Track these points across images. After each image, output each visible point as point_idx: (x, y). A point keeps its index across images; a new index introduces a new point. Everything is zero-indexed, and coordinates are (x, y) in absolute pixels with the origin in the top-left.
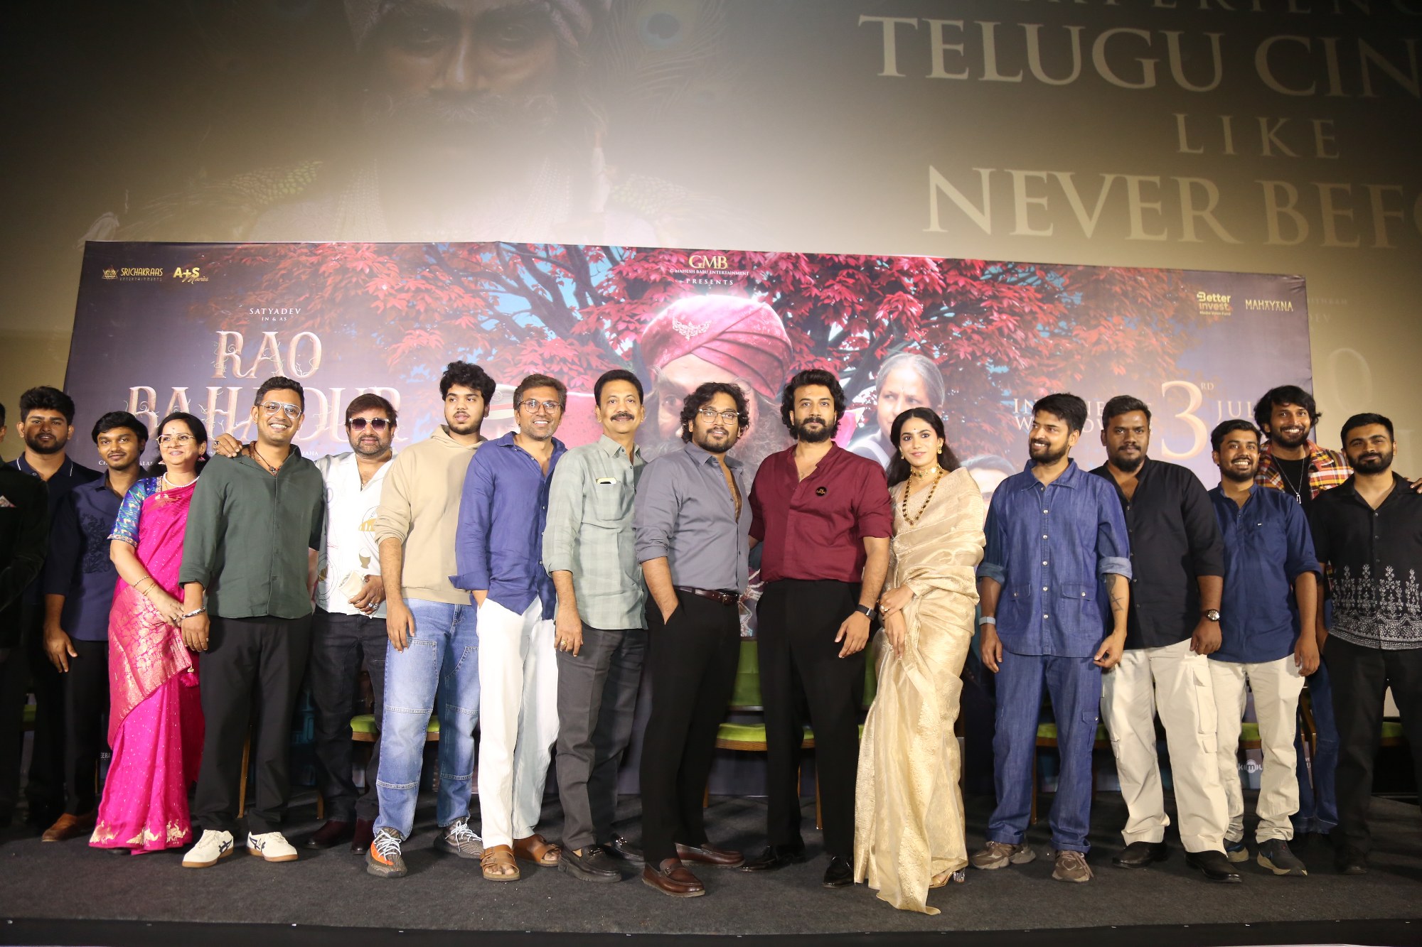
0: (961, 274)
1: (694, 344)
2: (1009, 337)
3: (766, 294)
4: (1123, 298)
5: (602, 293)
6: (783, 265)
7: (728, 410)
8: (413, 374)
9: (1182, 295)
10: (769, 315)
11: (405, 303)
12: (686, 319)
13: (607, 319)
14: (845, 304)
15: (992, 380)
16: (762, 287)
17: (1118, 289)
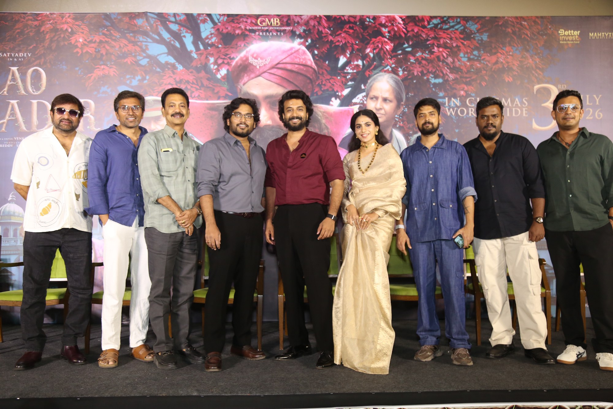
0: (416, 25)
1: (261, 71)
2: (443, 61)
3: (302, 40)
4: (512, 35)
5: (208, 42)
6: (312, 23)
8: (101, 91)
9: (549, 32)
10: (304, 53)
11: (94, 49)
12: (257, 56)
13: (212, 57)
14: (348, 45)
15: (433, 87)
16: (300, 36)
17: (510, 30)
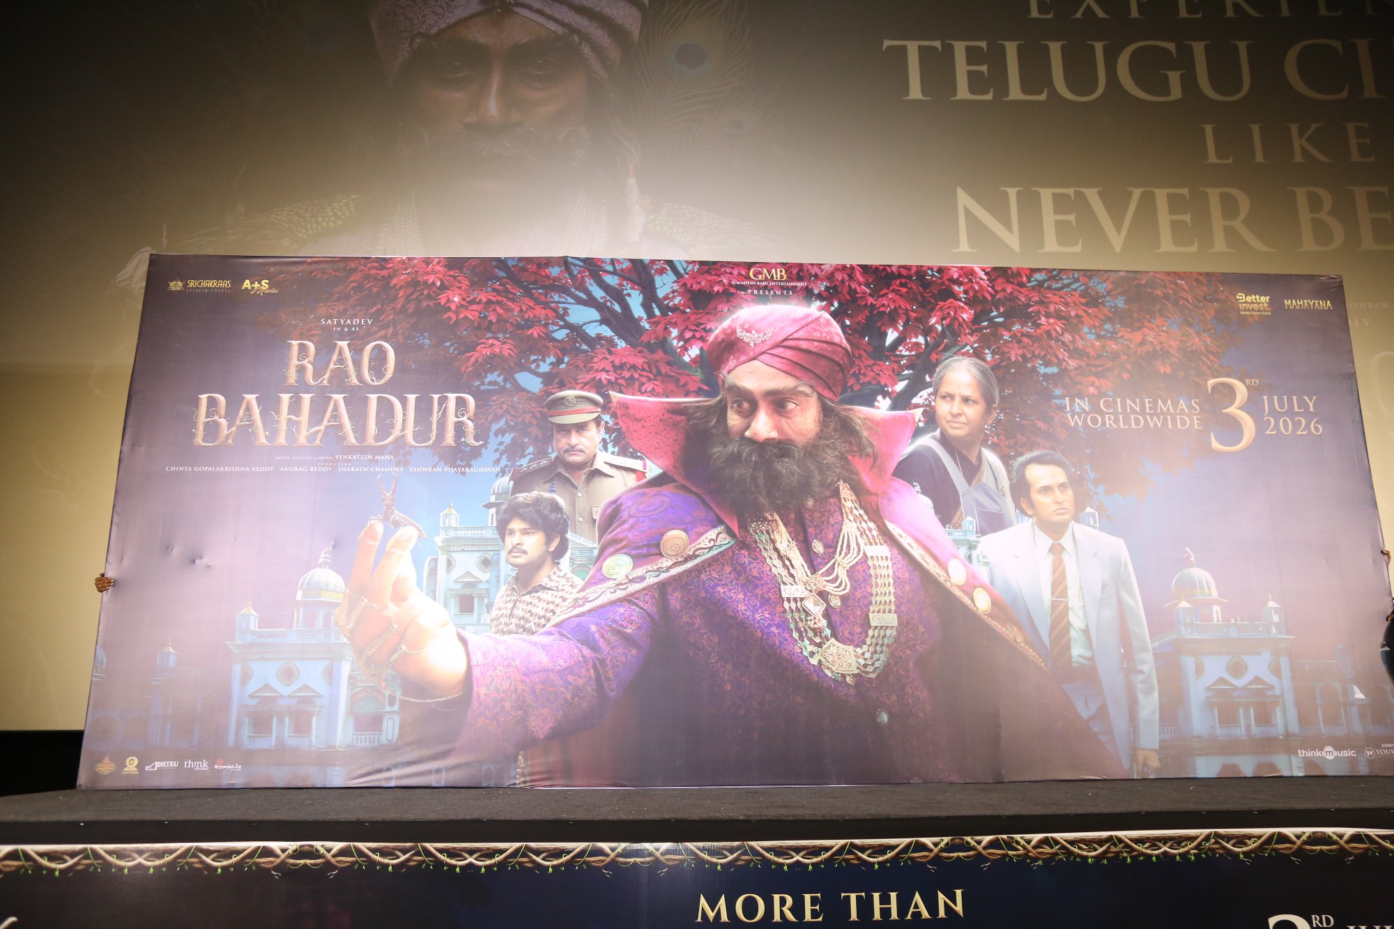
0: (1008, 282)
1: (758, 350)
2: (1057, 340)
3: (824, 303)
4: (1165, 301)
6: (839, 276)
8: (487, 380)
9: (1222, 296)
10: (828, 323)
11: (477, 314)
12: (750, 327)
13: (674, 328)
14: (900, 312)
15: (1043, 381)
16: (820, 297)
17: (1159, 292)
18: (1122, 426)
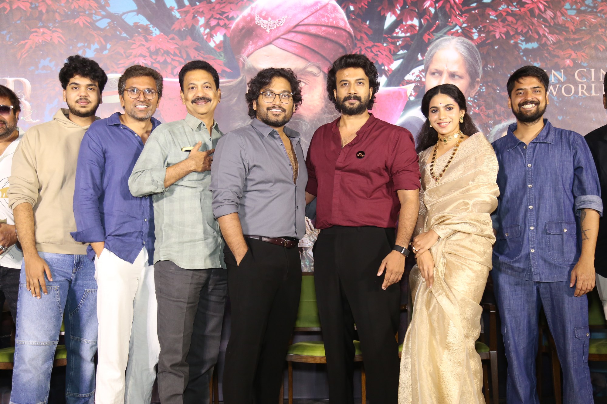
1: (273, 36)
2: (540, 17)
7: (284, 92)
8: (40, 66)
10: (335, 9)
12: (267, 14)
13: (201, 17)
15: (523, 55)
18: (594, 94)
